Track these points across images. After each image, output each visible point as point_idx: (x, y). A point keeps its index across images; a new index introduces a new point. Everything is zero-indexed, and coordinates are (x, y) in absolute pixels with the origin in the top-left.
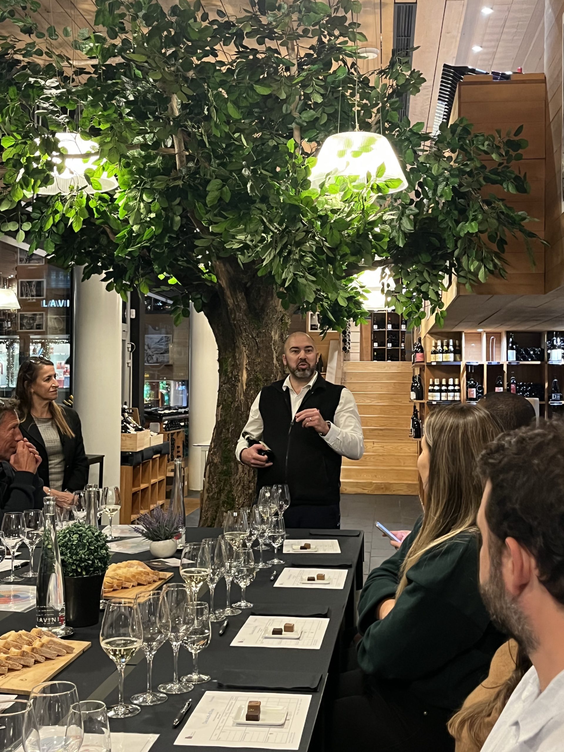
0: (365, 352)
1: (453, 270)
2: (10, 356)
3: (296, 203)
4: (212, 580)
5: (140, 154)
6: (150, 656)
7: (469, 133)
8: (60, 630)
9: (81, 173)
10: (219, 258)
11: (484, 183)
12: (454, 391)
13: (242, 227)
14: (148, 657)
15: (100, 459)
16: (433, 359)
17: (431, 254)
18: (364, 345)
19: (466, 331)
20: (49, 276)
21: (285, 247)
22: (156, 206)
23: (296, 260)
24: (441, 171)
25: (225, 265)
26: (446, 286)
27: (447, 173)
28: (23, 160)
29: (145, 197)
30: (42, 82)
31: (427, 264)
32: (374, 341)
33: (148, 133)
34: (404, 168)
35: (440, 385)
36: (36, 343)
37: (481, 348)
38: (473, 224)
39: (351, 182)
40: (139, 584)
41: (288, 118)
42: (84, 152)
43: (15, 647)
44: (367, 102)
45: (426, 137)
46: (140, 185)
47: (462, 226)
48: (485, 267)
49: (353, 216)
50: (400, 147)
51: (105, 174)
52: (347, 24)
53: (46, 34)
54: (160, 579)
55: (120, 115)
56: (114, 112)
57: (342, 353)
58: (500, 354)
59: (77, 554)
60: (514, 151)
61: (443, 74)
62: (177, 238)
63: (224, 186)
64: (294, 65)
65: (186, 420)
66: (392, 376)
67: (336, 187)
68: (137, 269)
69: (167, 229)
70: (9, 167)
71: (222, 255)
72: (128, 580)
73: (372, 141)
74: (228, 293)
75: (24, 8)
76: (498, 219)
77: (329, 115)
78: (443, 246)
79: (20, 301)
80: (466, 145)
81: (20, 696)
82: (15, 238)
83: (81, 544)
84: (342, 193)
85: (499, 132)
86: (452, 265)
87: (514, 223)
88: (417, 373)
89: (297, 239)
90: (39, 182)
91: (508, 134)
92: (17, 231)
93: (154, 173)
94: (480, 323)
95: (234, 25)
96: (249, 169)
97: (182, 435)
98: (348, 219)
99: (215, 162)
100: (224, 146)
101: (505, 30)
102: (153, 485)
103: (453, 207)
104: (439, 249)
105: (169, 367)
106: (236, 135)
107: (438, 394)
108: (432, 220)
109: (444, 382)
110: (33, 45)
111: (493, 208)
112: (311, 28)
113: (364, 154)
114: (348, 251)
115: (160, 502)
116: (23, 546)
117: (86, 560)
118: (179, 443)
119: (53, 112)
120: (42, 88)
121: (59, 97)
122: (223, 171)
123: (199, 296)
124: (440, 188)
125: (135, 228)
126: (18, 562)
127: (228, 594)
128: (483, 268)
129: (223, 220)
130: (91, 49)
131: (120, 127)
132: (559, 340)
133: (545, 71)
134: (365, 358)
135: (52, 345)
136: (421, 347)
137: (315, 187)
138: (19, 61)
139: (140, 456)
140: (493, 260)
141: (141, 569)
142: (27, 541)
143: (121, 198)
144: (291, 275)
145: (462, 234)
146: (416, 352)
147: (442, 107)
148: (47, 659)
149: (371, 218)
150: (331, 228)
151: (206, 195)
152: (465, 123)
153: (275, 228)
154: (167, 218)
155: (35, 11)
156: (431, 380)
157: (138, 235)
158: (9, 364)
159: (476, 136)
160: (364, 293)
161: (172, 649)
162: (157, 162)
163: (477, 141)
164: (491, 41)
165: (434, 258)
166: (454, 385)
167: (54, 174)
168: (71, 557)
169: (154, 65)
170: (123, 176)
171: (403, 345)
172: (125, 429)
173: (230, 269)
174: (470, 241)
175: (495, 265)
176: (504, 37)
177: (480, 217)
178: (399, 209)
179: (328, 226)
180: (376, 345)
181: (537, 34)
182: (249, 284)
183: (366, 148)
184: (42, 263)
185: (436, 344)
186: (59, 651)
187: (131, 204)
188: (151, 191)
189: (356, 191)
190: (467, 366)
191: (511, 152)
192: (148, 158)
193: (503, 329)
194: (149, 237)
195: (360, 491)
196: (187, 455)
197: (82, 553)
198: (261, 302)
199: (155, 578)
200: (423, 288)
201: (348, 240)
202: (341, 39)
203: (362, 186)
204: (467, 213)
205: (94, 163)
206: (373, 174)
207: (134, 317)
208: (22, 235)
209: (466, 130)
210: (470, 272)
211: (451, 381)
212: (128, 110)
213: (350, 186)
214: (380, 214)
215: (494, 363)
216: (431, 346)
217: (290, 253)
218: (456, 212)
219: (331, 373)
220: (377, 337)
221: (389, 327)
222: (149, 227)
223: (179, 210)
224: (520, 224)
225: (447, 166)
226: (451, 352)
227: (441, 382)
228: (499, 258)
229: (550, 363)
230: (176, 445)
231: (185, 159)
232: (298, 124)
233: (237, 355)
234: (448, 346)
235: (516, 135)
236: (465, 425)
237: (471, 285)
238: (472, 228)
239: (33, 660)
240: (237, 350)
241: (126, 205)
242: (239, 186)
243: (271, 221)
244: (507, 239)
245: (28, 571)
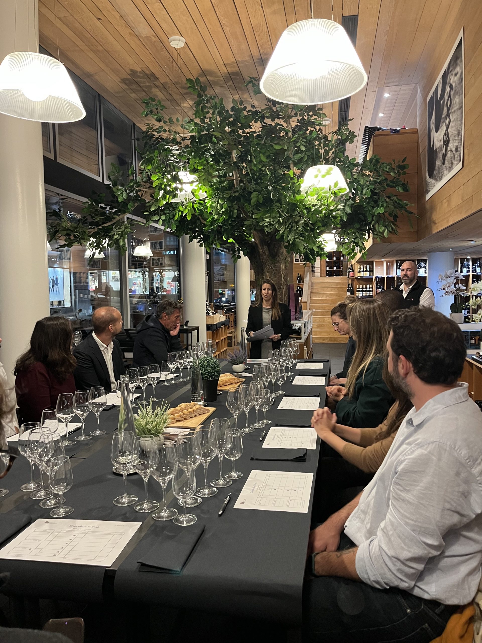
0: (322, 272)
1: (371, 231)
2: (144, 278)
3: (295, 202)
4: (266, 381)
5: (217, 180)
6: (247, 412)
7: (379, 162)
8: (202, 403)
9: (190, 191)
10: (255, 230)
11: (386, 187)
12: (369, 291)
13: (268, 215)
14: (246, 412)
15: (197, 328)
16: (358, 275)
17: (360, 223)
18: (322, 269)
19: (375, 260)
20: (165, 239)
21: (290, 224)
22: (226, 206)
23: (295, 230)
24: (365, 182)
25: (258, 233)
26: (367, 239)
27: (368, 183)
28: (163, 186)
29: (220, 201)
30: (171, 148)
31: (357, 229)
32: (326, 266)
33: (221, 170)
34: (346, 181)
35: (363, 288)
36: (157, 271)
37: (383, 269)
38: (381, 208)
39: (321, 190)
40: (231, 384)
41: (289, 158)
42: (191, 181)
43: (185, 409)
44: (327, 148)
45: (357, 165)
46: (217, 195)
47: (376, 210)
48: (388, 229)
49: (323, 207)
50: (344, 170)
51: (201, 191)
52: (316, 109)
53: (168, 121)
54: (240, 381)
55: (207, 161)
56: (205, 160)
57: (311, 273)
58: (393, 272)
59: (207, 370)
60: (402, 170)
61: (365, 131)
62: (235, 221)
63: (259, 195)
64: (290, 132)
65: (235, 308)
66: (337, 284)
67: (313, 193)
68: (215, 237)
69: (230, 217)
70: (157, 190)
71: (257, 228)
72: (227, 382)
73: (331, 169)
74: (259, 246)
75: (157, 109)
76: (394, 205)
77: (308, 156)
78: (366, 220)
79: (152, 252)
80: (378, 168)
81: (191, 430)
82: (158, 223)
83: (208, 365)
84: (317, 196)
85: (394, 161)
86: (370, 229)
87: (401, 207)
88: (350, 282)
89: (296, 220)
90: (171, 197)
91: (399, 162)
92: (159, 220)
93: (224, 189)
94: (383, 257)
95: (260, 112)
96: (271, 186)
97: (233, 316)
98: (320, 209)
99: (253, 183)
100: (258, 174)
101: (396, 104)
102: (222, 340)
103: (371, 200)
104: (364, 221)
105: (225, 282)
106: (263, 169)
107: (362, 293)
108: (360, 206)
109: (364, 287)
110: (162, 127)
111: (391, 200)
112: (299, 112)
113: (327, 176)
114: (320, 225)
115: (225, 349)
116: (177, 368)
117: (211, 373)
118: (232, 319)
119: (176, 162)
120: (171, 150)
121: (179, 155)
122: (258, 188)
123: (245, 249)
124: (365, 191)
125: (216, 217)
126: (175, 375)
127: (273, 387)
128: (386, 231)
129: (259, 212)
130: (193, 129)
131: (208, 168)
132: (423, 264)
133: (418, 127)
134: (323, 275)
135: (164, 273)
136: (352, 269)
137: (303, 194)
138: (154, 135)
139: (215, 326)
140: (391, 226)
141: (231, 377)
142: (179, 366)
143: (209, 202)
144: (293, 238)
145: (376, 214)
146: (350, 272)
147: (363, 147)
148: (200, 415)
149: (332, 208)
150: (312, 214)
151: (251, 200)
152: (377, 157)
153: (284, 214)
154: (231, 211)
155: (162, 110)
156: (358, 286)
157: (216, 220)
158: (143, 282)
159: (383, 164)
160: (325, 244)
161: (255, 409)
162: (225, 184)
163: (383, 166)
164: (388, 110)
165: (361, 225)
166: (370, 288)
167: (178, 192)
168: (205, 371)
169: (225, 137)
170: (209, 191)
171: (342, 268)
172: (208, 313)
173: (260, 235)
174: (380, 217)
175: (392, 229)
176: (395, 108)
177: (385, 205)
178: (344, 202)
179: (311, 213)
180: (328, 268)
181: (413, 105)
182: (269, 242)
183: (328, 173)
184: (162, 232)
185: (360, 267)
186: (204, 411)
187: (213, 205)
188: (223, 198)
189: (324, 195)
190: (376, 278)
191: (401, 171)
192: (221, 182)
193: (394, 259)
194: (222, 221)
195: (322, 341)
196: (236, 325)
197: (209, 369)
198: (276, 250)
199: (238, 381)
200: (356, 241)
201: (320, 219)
202: (314, 117)
203: (327, 192)
204: (378, 203)
205: (196, 186)
206: (332, 186)
207: (208, 258)
208: (161, 222)
209: (377, 161)
210: (380, 232)
211: (368, 286)
212: (211, 159)
213: (320, 192)
214: (335, 206)
215: (390, 276)
216: (357, 269)
217: (292, 227)
218: (373, 203)
219: (306, 284)
220: (329, 264)
221: (335, 259)
222: (222, 216)
223: (236, 207)
224: (405, 208)
225: (368, 180)
226: (368, 271)
227: (363, 286)
228: (394, 225)
229: (419, 275)
230: (231, 321)
231: (238, 182)
232: (292, 161)
233: (264, 277)
234: (366, 268)
235: (403, 162)
236: (374, 308)
237: (380, 238)
238: (381, 210)
239: (194, 415)
240: (264, 274)
241: (211, 205)
242: (266, 194)
243: (283, 212)
244: (398, 216)
245: (180, 379)
